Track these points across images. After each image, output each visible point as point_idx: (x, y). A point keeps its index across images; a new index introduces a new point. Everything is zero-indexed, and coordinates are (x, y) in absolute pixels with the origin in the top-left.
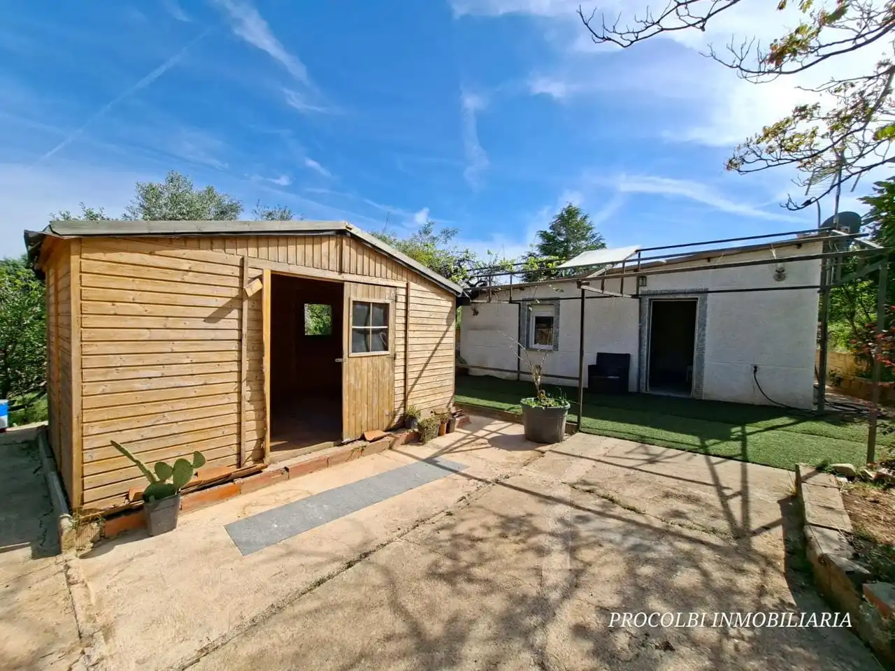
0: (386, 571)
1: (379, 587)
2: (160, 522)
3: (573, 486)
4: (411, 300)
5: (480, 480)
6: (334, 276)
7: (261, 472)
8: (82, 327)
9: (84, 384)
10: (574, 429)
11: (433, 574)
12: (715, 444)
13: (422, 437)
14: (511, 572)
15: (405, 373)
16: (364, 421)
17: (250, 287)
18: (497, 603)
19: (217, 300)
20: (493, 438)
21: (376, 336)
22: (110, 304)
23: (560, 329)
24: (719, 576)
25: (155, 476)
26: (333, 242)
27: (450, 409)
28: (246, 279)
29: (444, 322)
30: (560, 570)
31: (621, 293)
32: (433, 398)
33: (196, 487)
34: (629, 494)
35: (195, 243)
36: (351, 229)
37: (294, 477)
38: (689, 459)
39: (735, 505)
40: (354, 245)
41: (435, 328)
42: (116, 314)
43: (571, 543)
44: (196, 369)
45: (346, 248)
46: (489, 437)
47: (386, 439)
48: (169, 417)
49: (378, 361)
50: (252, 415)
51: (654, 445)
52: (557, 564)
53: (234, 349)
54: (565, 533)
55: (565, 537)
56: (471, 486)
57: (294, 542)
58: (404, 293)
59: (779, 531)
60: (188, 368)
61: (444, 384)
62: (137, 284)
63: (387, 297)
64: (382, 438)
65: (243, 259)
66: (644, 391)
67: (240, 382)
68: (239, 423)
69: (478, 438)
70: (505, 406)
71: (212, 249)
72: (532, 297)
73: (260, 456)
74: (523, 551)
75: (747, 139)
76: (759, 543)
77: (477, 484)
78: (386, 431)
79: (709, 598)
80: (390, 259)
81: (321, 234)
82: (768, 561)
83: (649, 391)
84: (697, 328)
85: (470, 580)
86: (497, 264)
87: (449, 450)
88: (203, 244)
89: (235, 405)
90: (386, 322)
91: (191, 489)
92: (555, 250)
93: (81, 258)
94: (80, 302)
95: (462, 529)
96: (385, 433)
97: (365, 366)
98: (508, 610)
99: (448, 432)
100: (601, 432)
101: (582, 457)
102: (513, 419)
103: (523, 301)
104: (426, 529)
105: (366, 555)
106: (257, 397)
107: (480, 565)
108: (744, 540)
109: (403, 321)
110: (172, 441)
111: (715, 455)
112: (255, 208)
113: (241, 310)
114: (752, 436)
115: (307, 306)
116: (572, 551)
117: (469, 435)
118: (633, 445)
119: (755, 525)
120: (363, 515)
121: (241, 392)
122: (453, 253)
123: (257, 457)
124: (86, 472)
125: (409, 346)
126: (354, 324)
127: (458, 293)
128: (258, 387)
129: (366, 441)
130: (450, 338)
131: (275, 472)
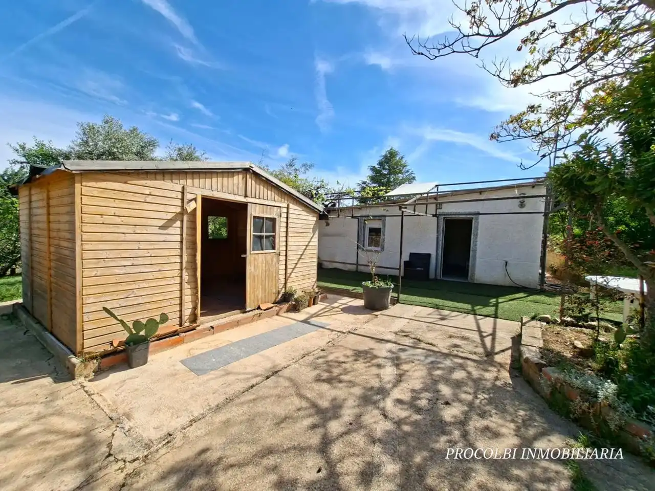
0: (290, 379)
1: (288, 387)
2: (138, 359)
3: (396, 333)
4: (290, 216)
5: (339, 332)
6: (241, 199)
7: (195, 329)
8: (82, 232)
9: (83, 270)
10: (395, 301)
11: (318, 380)
12: (480, 308)
13: (298, 307)
14: (364, 377)
15: (286, 265)
16: (260, 297)
17: (189, 206)
18: (357, 391)
19: (167, 215)
20: (343, 308)
21: (267, 240)
22: (100, 216)
23: (386, 237)
24: (475, 373)
25: (133, 330)
26: (241, 176)
27: (314, 289)
28: (186, 201)
29: (311, 231)
30: (391, 375)
31: (426, 213)
32: (303, 282)
33: (155, 339)
34: (430, 337)
35: (153, 176)
36: (252, 167)
37: (217, 332)
38: (464, 317)
39: (488, 341)
40: (254, 178)
41: (305, 235)
42: (103, 224)
43: (397, 362)
45: (249, 181)
46: (341, 307)
47: (274, 308)
48: (137, 293)
49: (269, 257)
50: (189, 292)
51: (444, 310)
52: (389, 372)
53: (177, 247)
54: (393, 357)
55: (392, 359)
56: (334, 335)
57: (229, 367)
58: (286, 211)
59: (510, 352)
60: (149, 259)
61: (311, 273)
62: (116, 203)
63: (275, 213)
64: (272, 308)
65: (183, 187)
66: (439, 278)
67: (181, 270)
68: (181, 297)
69: (334, 308)
70: (350, 288)
71: (164, 180)
72: (367, 214)
73: (194, 319)
74: (369, 367)
75: (502, 122)
76: (498, 358)
77: (337, 334)
78: (273, 304)
79: (470, 383)
81: (233, 171)
82: (501, 366)
83: (442, 278)
84: (472, 237)
85: (340, 382)
86: (344, 190)
87: (316, 315)
88: (158, 177)
89: (178, 285)
90: (274, 231)
92: (381, 180)
93: (81, 185)
94: (81, 215)
95: (331, 357)
97: (260, 260)
98: (364, 393)
99: (314, 304)
100: (412, 303)
101: (401, 318)
102: (356, 296)
103: (360, 216)
104: (310, 358)
105: (276, 372)
106: (192, 279)
107: (345, 374)
108: (491, 357)
109: (285, 230)
111: (479, 315)
112: (169, 145)
113: (182, 221)
114: (501, 304)
115: (210, 218)
116: (397, 366)
117: (328, 306)
118: (431, 310)
119: (497, 350)
120: (268, 352)
121: (182, 277)
122: (312, 181)
123: (192, 319)
124: (85, 328)
125: (288, 247)
126: (253, 232)
127: (320, 211)
128: (193, 273)
129: (261, 310)
130: (315, 242)
131: (205, 329)
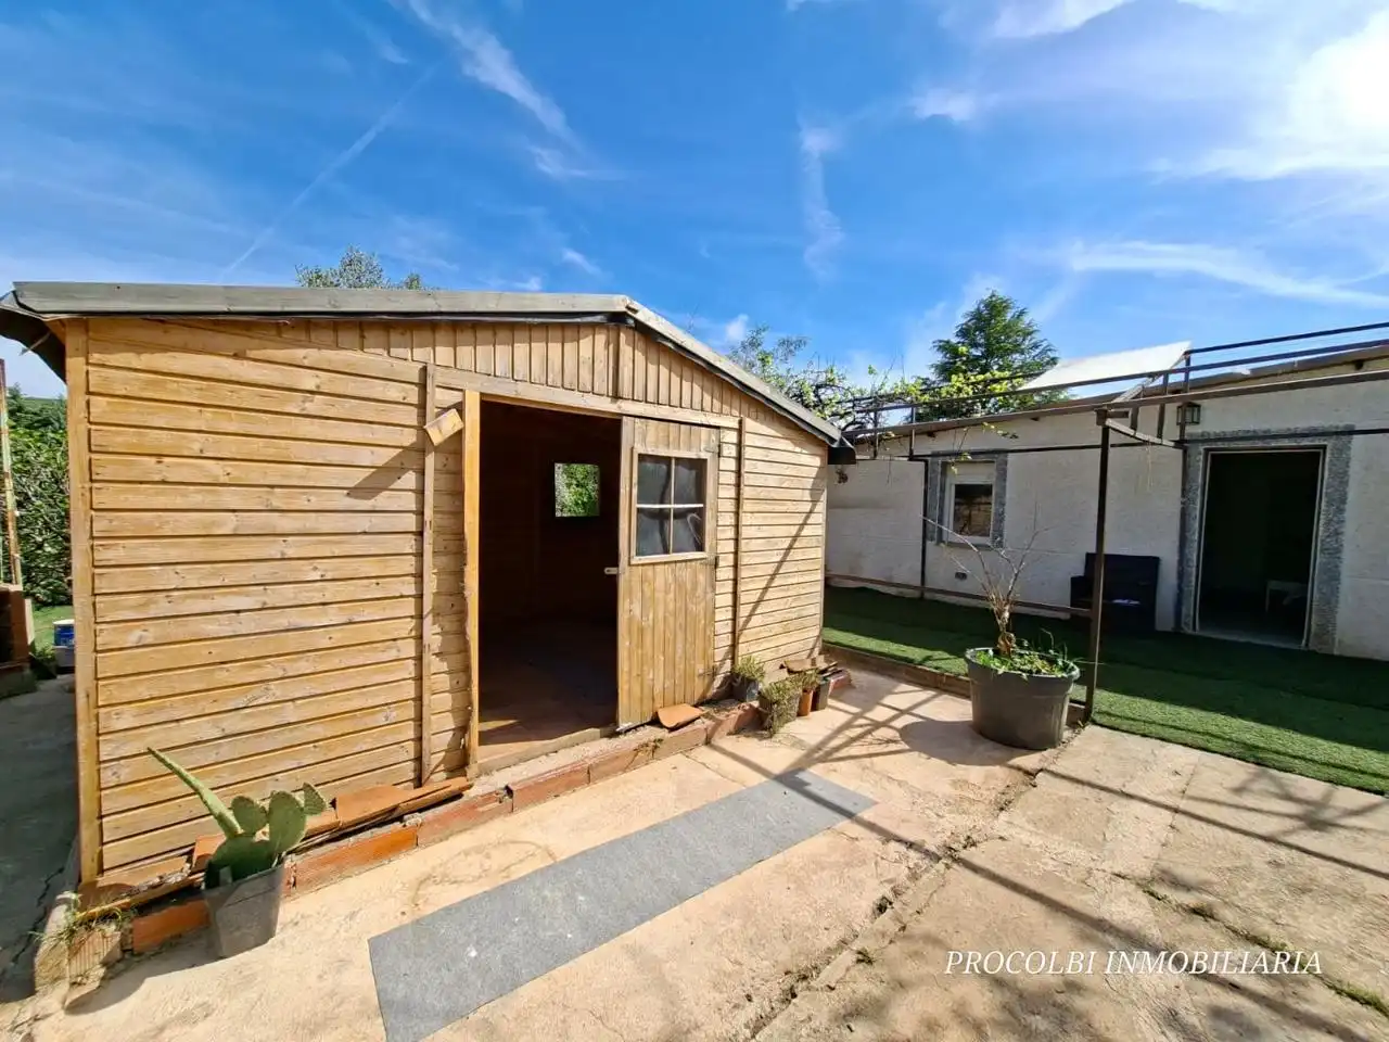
2: (238, 928)
3: (1147, 889)
4: (748, 453)
5: (910, 845)
6: (604, 405)
7: (460, 797)
8: (92, 508)
9: (98, 627)
13: (768, 720)
15: (735, 593)
16: (658, 689)
17: (438, 425)
19: (372, 453)
20: (906, 727)
21: (679, 521)
22: (154, 460)
23: (1006, 507)
25: (235, 824)
26: (601, 338)
27: (814, 662)
28: (431, 410)
29: (807, 496)
31: (1160, 436)
32: (783, 640)
33: (326, 836)
35: (328, 336)
36: (635, 311)
37: (525, 805)
40: (640, 344)
41: (790, 506)
42: (164, 482)
44: (331, 592)
45: (626, 351)
46: (900, 723)
47: (698, 724)
48: (277, 691)
49: (685, 573)
50: (444, 681)
51: (1290, 771)
53: (407, 551)
58: (735, 440)
60: (317, 590)
61: (805, 613)
62: (206, 419)
63: (703, 446)
64: (692, 721)
65: (424, 369)
66: (1188, 630)
67: (420, 617)
68: (419, 699)
69: (877, 725)
70: (915, 653)
71: (362, 348)
72: (956, 448)
73: (459, 762)
77: (907, 858)
78: (698, 706)
80: (708, 372)
81: (578, 320)
83: (1198, 632)
86: (887, 389)
87: (824, 753)
88: (344, 337)
89: (411, 662)
90: (700, 496)
91: (318, 839)
93: (88, 363)
94: (88, 455)
96: (697, 712)
97: (660, 582)
99: (814, 708)
101: (1130, 796)
102: (938, 683)
103: (933, 455)
106: (454, 645)
109: (733, 493)
110: (286, 737)
113: (422, 473)
115: (559, 468)
117: (856, 716)
121: (421, 637)
122: (805, 372)
123: (455, 764)
124: (107, 807)
125: (743, 543)
126: (640, 500)
127: (832, 440)
128: (454, 627)
129: (662, 726)
130: (816, 529)
131: (487, 798)
